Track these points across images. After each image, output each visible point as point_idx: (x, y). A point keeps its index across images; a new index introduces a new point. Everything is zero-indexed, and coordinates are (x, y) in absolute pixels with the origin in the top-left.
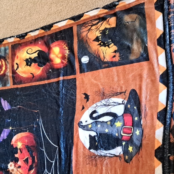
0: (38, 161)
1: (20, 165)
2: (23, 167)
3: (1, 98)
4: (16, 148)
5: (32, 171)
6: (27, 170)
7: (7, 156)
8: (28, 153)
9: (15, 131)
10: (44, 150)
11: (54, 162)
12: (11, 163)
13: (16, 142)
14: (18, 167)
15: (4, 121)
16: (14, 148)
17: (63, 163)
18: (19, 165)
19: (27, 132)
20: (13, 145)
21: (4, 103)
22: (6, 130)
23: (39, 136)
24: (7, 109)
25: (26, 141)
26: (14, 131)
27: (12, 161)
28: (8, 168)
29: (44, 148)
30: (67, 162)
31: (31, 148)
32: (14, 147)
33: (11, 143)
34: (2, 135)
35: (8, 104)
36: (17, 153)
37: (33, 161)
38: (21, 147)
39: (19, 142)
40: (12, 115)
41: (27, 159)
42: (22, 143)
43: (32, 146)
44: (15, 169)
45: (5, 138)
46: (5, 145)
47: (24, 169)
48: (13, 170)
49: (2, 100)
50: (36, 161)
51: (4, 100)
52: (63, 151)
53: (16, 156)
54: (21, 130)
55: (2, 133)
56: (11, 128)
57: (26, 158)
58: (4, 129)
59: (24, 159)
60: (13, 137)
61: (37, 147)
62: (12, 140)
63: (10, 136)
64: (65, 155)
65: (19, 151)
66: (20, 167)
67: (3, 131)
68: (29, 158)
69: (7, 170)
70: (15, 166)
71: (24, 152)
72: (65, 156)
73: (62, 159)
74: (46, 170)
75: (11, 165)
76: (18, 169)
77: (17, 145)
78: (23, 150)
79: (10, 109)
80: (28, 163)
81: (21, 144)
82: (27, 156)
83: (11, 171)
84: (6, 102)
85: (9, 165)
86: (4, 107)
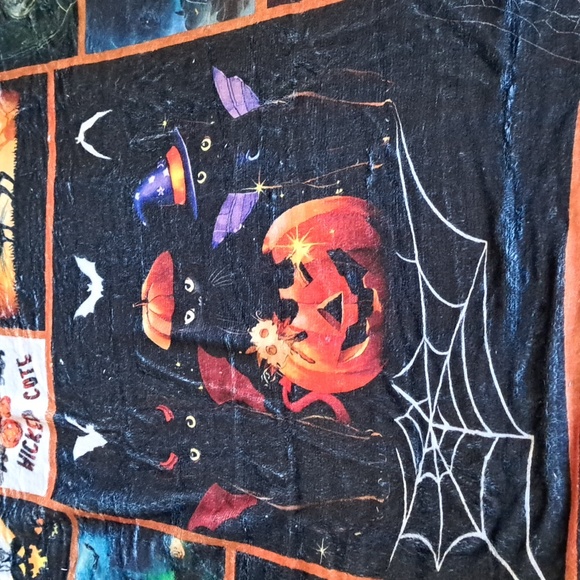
0: (386, 307)
1: (305, 327)
2: (317, 334)
3: (215, 69)
4: (287, 265)
5: (359, 350)
6: (338, 345)
7: (246, 298)
8: (341, 280)
9: (278, 198)
10: (417, 261)
11: (465, 305)
12: (262, 324)
13: (284, 240)
14: (297, 336)
15: (231, 162)
16: (277, 266)
17: (514, 304)
18: (297, 329)
19: (334, 197)
20: (270, 254)
21: (230, 87)
22: (240, 196)
23: (393, 208)
24: (244, 111)
25: (332, 231)
26: (274, 196)
27: (267, 316)
28: (252, 344)
29: (416, 252)
30: (532, 302)
31: (353, 261)
32: (278, 261)
33: (264, 248)
34: (221, 220)
35: (249, 89)
36: (288, 282)
37: (365, 308)
38: (310, 259)
39: (300, 237)
40: (265, 133)
41: (337, 303)
42: (312, 241)
43: (356, 250)
44: (283, 347)
45: (237, 227)
46: (235, 257)
47: (321, 343)
48: (271, 350)
49: (220, 78)
50: (377, 305)
51: (229, 75)
52: (512, 254)
53: (286, 293)
54: (308, 189)
55: (224, 210)
56: (260, 188)
57: (331, 299)
58: (233, 195)
59: (322, 306)
60: (271, 223)
61: (381, 252)
62: (267, 235)
63: (260, 219)
64: (522, 270)
65: (298, 275)
66: (302, 335)
67: (227, 203)
68: (346, 297)
69: (248, 352)
70: (281, 334)
71: (320, 275)
72: (523, 278)
73: (510, 290)
74: (425, 339)
75: (264, 333)
76: (297, 345)
77: (288, 251)
78: (315, 269)
79: (258, 111)
80: (339, 319)
81: (309, 245)
82: (334, 292)
83: (263, 355)
84: (237, 81)
85: (255, 334)
86: (226, 107)
